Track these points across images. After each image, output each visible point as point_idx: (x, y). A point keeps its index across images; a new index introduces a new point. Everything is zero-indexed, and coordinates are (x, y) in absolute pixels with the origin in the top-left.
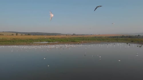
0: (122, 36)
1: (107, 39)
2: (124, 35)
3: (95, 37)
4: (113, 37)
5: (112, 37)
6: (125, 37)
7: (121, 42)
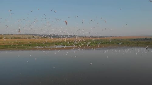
0: (145, 38)
1: (127, 43)
2: (148, 37)
3: (115, 40)
4: (135, 40)
5: (133, 40)
6: (148, 40)
7: (141, 47)
